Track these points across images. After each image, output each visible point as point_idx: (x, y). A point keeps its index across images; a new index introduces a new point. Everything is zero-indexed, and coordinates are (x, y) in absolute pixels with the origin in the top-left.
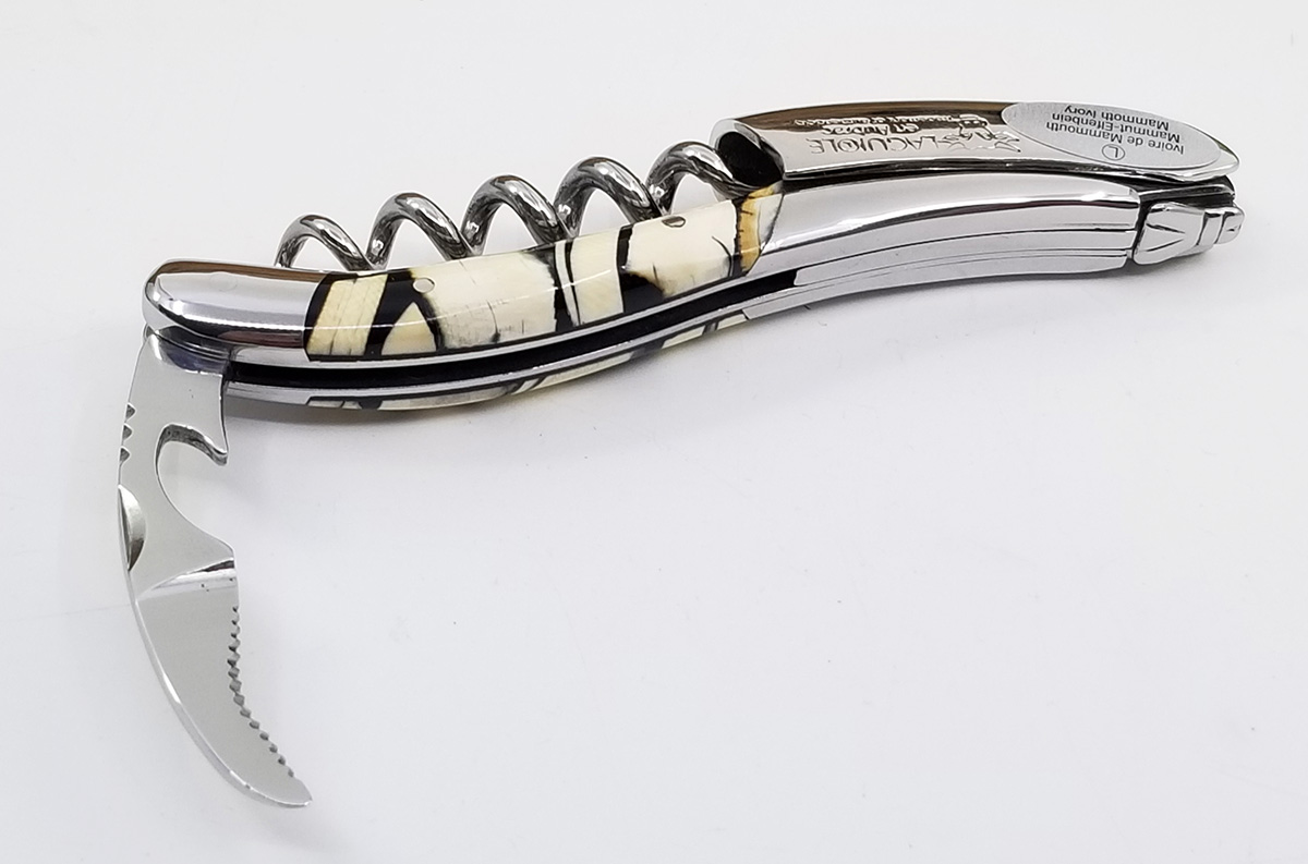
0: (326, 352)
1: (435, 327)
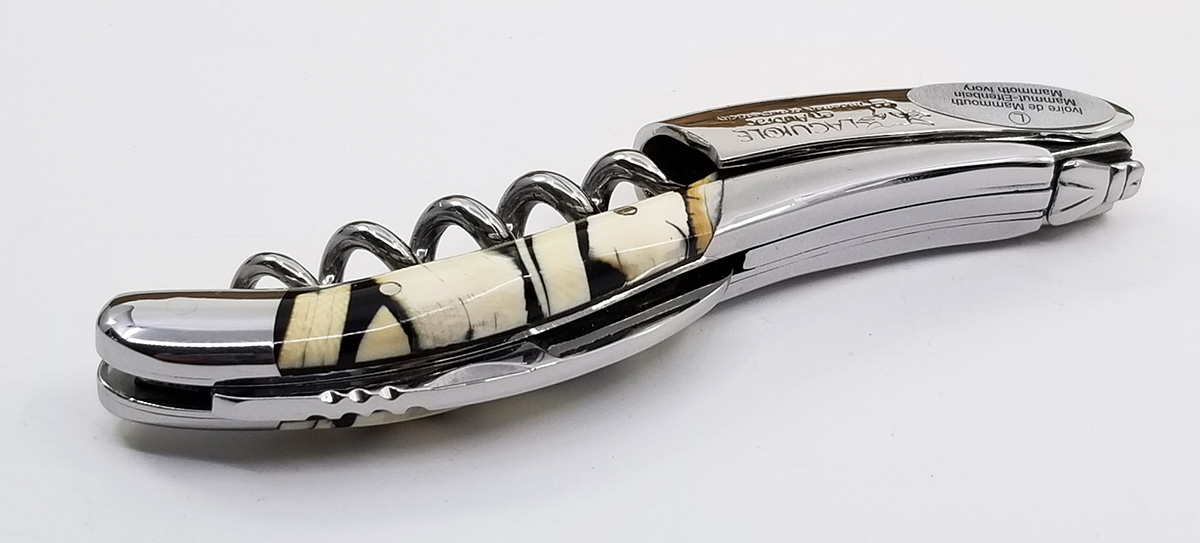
0: (297, 365)
1: (409, 329)
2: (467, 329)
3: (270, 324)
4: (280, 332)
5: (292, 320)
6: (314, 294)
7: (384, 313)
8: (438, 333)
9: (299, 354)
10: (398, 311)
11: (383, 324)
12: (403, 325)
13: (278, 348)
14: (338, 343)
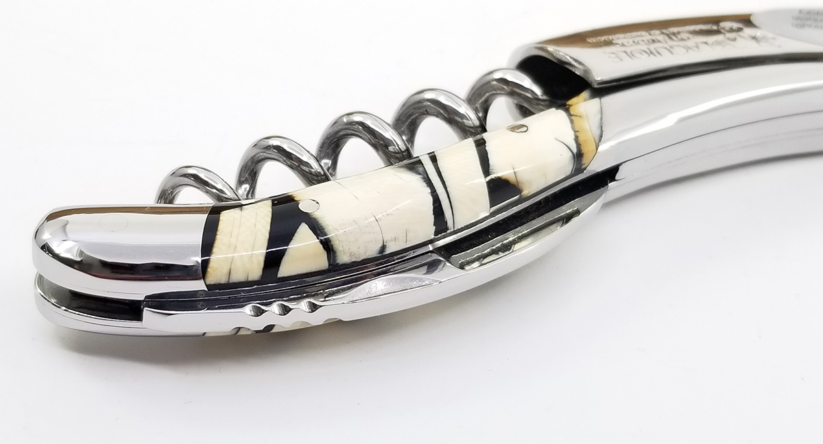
0: (223, 280)
1: (327, 245)
2: (381, 245)
3: (197, 238)
4: (207, 247)
5: (218, 237)
6: (237, 211)
7: (304, 230)
8: (354, 249)
9: (226, 271)
10: (317, 229)
11: (304, 240)
12: (321, 242)
13: (205, 264)
14: (262, 259)
